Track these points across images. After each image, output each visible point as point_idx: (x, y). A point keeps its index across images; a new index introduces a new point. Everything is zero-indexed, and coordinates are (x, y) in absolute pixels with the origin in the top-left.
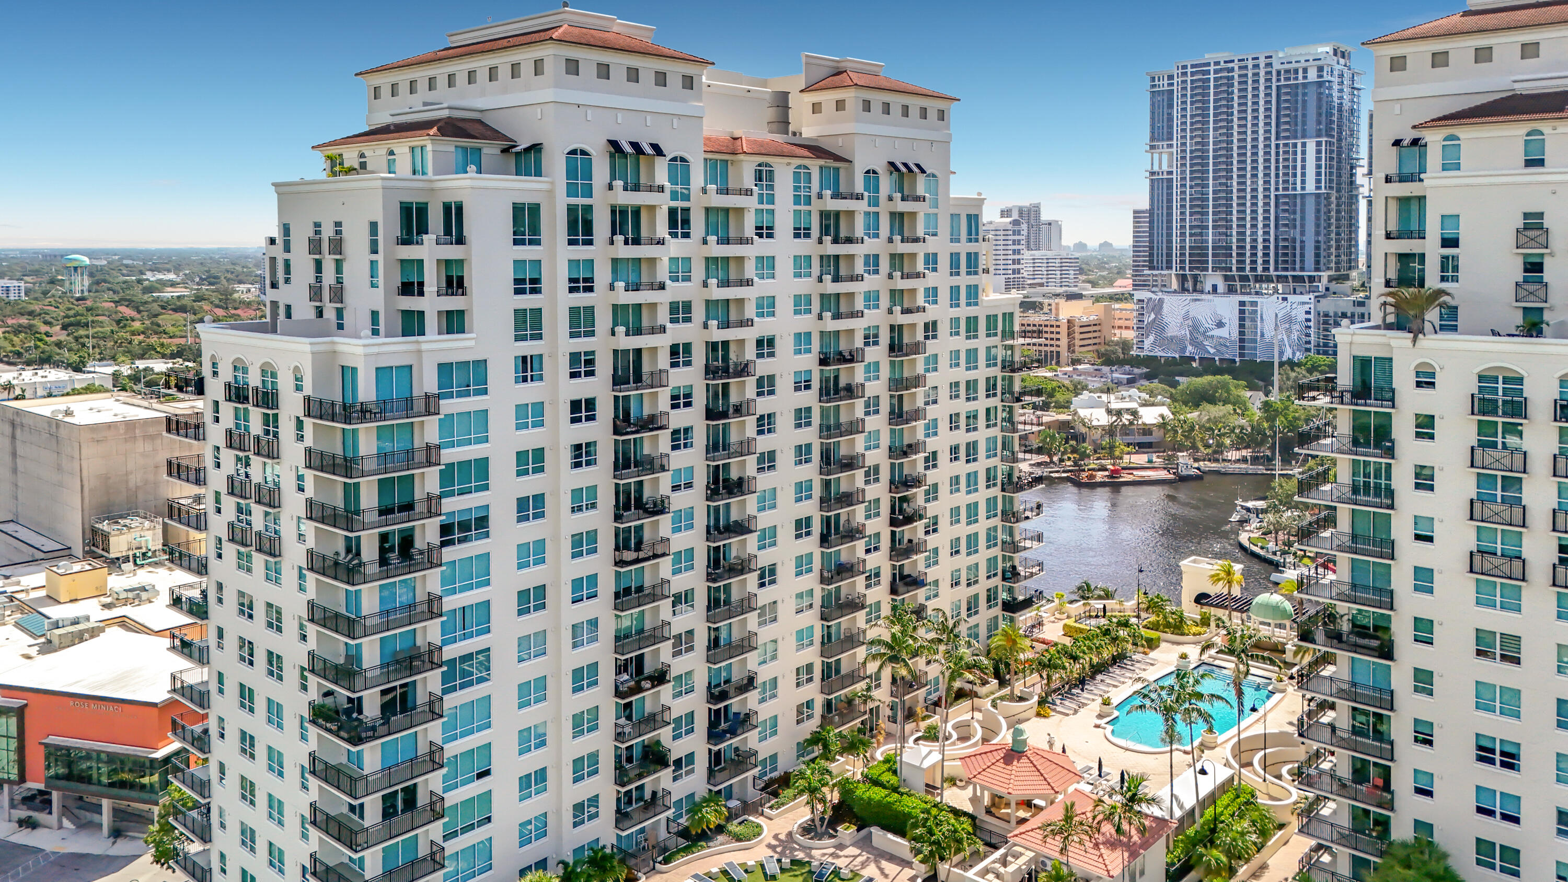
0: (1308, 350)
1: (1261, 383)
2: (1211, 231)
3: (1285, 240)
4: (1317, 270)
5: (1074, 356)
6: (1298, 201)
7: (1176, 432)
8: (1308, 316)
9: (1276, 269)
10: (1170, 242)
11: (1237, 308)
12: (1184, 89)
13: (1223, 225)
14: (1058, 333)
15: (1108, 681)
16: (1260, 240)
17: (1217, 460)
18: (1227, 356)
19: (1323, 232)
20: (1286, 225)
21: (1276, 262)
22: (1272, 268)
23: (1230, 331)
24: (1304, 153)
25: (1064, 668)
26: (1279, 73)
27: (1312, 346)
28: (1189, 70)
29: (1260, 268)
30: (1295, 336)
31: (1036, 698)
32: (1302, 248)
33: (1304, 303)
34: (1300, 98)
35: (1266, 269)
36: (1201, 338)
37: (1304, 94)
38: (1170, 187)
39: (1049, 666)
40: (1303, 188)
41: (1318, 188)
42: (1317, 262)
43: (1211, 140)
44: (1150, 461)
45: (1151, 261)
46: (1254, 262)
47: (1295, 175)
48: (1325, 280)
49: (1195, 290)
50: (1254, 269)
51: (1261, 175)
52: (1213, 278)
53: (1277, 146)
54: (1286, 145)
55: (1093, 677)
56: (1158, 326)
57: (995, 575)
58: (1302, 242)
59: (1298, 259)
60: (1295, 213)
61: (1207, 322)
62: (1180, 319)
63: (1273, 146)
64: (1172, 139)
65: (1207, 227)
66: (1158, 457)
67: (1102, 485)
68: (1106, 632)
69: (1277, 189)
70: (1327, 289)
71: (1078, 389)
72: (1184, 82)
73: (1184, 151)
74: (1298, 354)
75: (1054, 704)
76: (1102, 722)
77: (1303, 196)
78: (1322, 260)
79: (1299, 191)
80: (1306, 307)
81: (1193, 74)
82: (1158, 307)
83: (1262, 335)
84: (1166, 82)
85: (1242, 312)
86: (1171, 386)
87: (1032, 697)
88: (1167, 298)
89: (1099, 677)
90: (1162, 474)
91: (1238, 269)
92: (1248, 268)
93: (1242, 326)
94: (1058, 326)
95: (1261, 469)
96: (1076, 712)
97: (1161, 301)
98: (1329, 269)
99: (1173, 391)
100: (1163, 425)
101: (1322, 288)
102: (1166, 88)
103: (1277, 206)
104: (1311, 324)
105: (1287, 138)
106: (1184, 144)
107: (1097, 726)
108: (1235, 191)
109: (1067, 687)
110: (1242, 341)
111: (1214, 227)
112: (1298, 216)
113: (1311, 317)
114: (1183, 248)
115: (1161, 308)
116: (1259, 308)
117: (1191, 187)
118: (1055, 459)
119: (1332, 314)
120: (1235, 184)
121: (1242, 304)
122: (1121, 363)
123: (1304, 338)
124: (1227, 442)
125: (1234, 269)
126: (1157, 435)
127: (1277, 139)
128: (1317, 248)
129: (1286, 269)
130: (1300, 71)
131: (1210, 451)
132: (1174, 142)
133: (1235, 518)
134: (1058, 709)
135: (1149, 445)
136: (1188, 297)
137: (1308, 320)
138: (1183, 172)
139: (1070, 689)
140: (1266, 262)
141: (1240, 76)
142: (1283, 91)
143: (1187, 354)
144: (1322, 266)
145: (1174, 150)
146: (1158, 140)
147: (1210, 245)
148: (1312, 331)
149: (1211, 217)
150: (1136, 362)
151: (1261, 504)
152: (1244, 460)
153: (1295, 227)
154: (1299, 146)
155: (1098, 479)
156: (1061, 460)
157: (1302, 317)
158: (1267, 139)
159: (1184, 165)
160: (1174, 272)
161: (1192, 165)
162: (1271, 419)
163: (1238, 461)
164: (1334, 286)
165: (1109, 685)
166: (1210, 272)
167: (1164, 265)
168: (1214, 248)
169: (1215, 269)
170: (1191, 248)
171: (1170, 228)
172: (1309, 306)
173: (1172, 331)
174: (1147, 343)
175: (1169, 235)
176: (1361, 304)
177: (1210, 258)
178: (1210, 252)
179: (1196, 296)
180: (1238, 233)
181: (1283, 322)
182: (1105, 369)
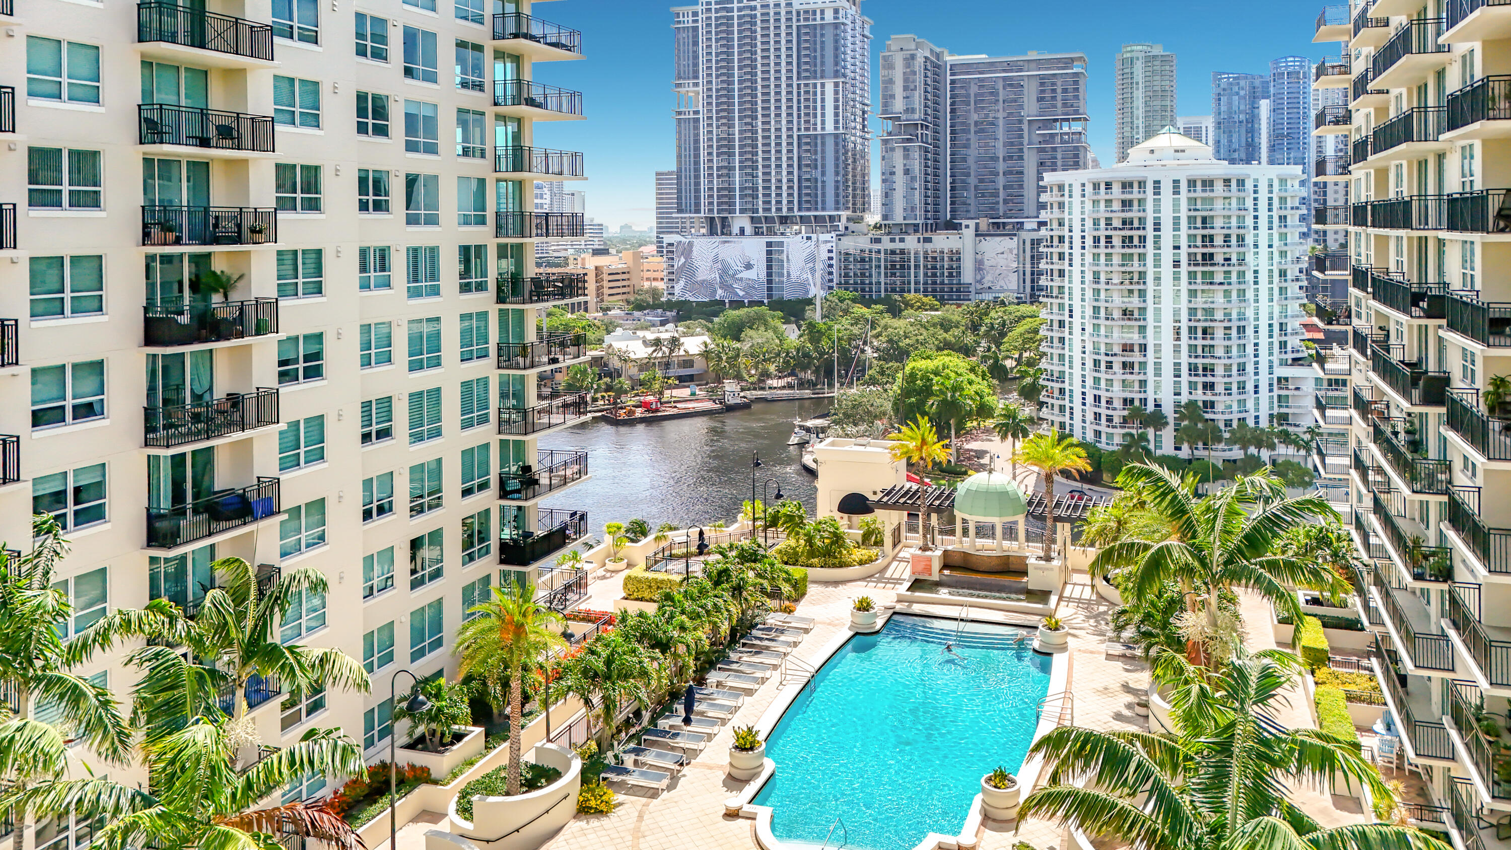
0: (831, 288)
1: (793, 319)
2: (737, 172)
3: (808, 180)
4: (837, 209)
6: (819, 141)
7: (720, 359)
8: (830, 255)
9: (800, 210)
10: (697, 184)
11: (765, 249)
12: (709, 25)
13: (749, 167)
14: (586, 282)
15: (732, 682)
16: (784, 180)
17: (763, 389)
18: (756, 298)
19: (842, 172)
20: (808, 166)
21: (800, 202)
22: (796, 209)
23: (759, 273)
24: (823, 93)
25: (644, 673)
26: (798, 13)
27: (834, 284)
28: (713, 7)
29: (785, 209)
30: (818, 275)
31: (577, 765)
32: (823, 187)
33: (826, 242)
34: (818, 39)
35: (790, 209)
36: (730, 282)
37: (822, 35)
38: (697, 128)
39: (608, 677)
40: (823, 129)
41: (836, 128)
42: (837, 202)
43: (736, 79)
44: (693, 394)
45: (679, 204)
46: (779, 202)
47: (815, 116)
48: (844, 220)
49: (723, 234)
50: (779, 210)
51: (784, 115)
52: (741, 221)
53: (799, 86)
54: (806, 85)
55: (701, 681)
56: (689, 270)
57: (483, 486)
58: (823, 182)
59: (819, 199)
60: (816, 153)
61: (736, 265)
62: (710, 264)
63: (795, 86)
64: (697, 77)
65: (733, 168)
66: (701, 390)
68: (720, 577)
69: (799, 129)
70: (846, 228)
71: (609, 328)
72: (709, 18)
73: (710, 90)
74: (822, 291)
75: (620, 769)
76: (740, 799)
77: (823, 136)
78: (842, 200)
79: (819, 131)
80: (829, 246)
81: (717, 11)
82: (687, 250)
83: (789, 275)
84: (691, 19)
85: (769, 253)
86: (707, 322)
87: (568, 767)
88: (696, 241)
89: (713, 677)
90: (708, 405)
91: (765, 210)
92: (773, 209)
93: (769, 267)
94: (585, 274)
95: (807, 393)
96: (674, 780)
97: (691, 244)
98: (848, 208)
99: (710, 325)
100: (706, 354)
101: (842, 228)
102: (691, 24)
103: (799, 146)
104: (834, 262)
105: (807, 78)
106: (709, 82)
107: (732, 815)
108: (760, 131)
109: (646, 716)
110: (770, 282)
111: (741, 168)
112: (819, 156)
113: (833, 255)
114: (710, 189)
115: (691, 251)
116: (785, 249)
117: (718, 127)
119: (851, 252)
120: (760, 124)
121: (769, 244)
122: (654, 307)
123: (827, 278)
124: (772, 368)
125: (760, 210)
126: (700, 365)
127: (798, 79)
128: (837, 188)
129: (809, 209)
130: (818, 12)
131: (754, 379)
132: (700, 81)
133: (794, 440)
134: (631, 780)
135: (691, 378)
136: (717, 239)
137: (830, 258)
138: (710, 111)
139: (653, 720)
140: (790, 202)
141: (762, 14)
142: (803, 31)
143: (718, 298)
144: (841, 206)
145: (700, 89)
146: (684, 79)
147: (737, 186)
148: (834, 269)
149: (737, 158)
150: (669, 306)
151: (819, 422)
152: (790, 386)
153: (816, 168)
154: (819, 86)
155: (638, 415)
157: (825, 255)
158: (789, 78)
159: (709, 104)
160: (702, 214)
161: (717, 105)
163: (784, 388)
164: (852, 226)
165: (737, 692)
166: (737, 214)
167: (693, 208)
168: (741, 189)
169: (742, 211)
170: (719, 190)
171: (697, 170)
172: (830, 245)
173: (702, 275)
174: (677, 290)
175: (697, 177)
176: (878, 241)
177: (738, 200)
178: (737, 193)
179: (724, 238)
180: (764, 174)
181: (807, 261)
182: (637, 314)
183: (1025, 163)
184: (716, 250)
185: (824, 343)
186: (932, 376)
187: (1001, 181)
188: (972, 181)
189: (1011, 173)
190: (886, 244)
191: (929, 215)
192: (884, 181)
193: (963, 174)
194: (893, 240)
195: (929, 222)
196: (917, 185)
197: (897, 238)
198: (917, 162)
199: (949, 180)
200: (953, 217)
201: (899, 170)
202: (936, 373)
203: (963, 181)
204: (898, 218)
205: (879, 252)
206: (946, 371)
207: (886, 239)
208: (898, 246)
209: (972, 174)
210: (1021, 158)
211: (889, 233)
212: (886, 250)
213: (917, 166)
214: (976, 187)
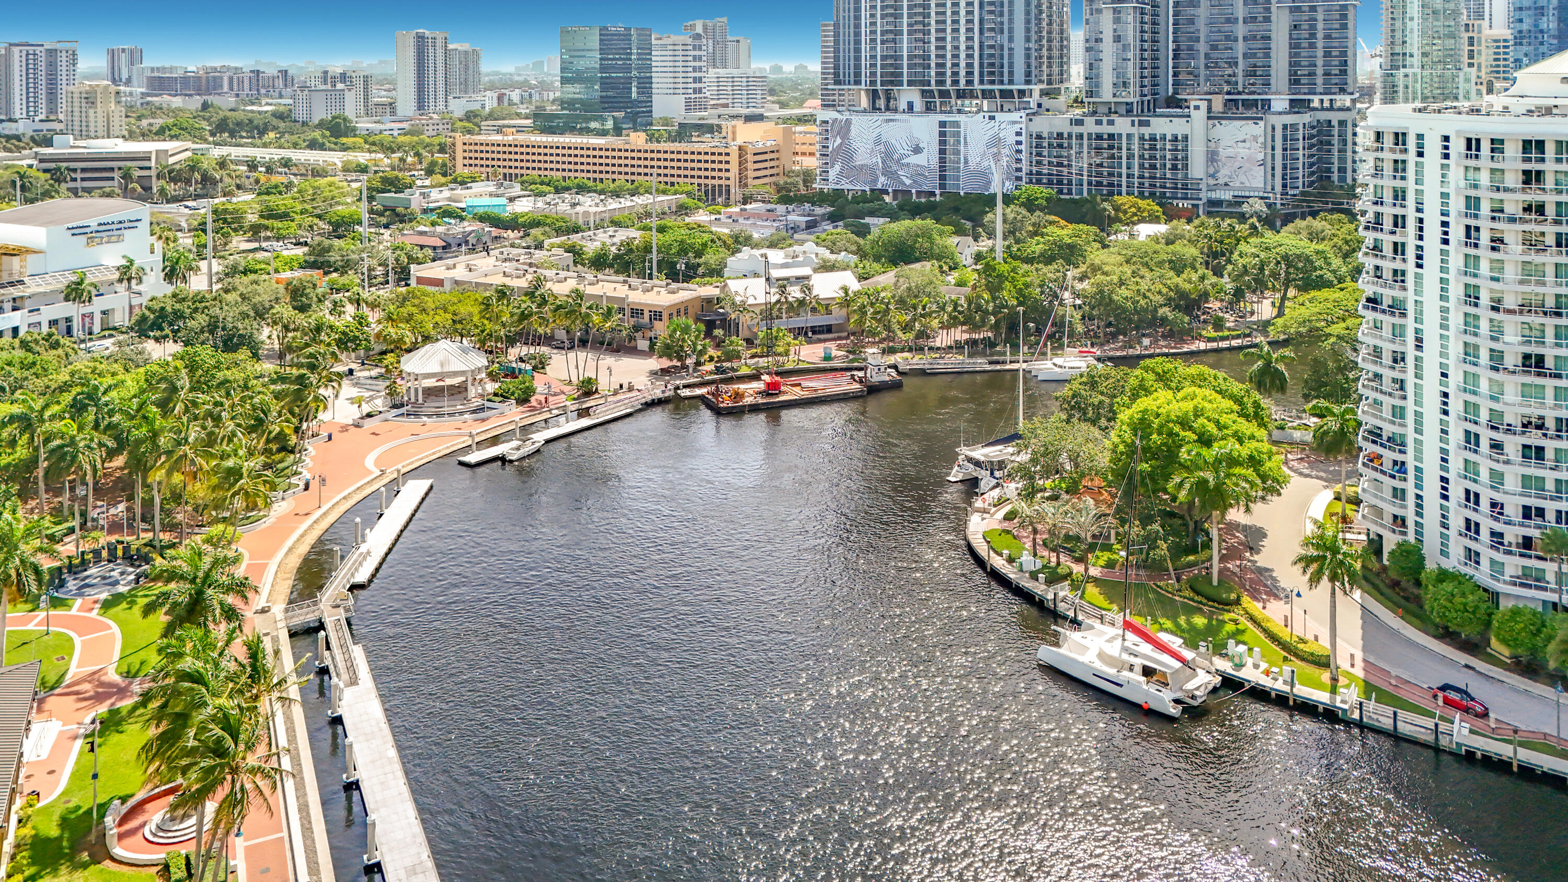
0: (1019, 179)
1: (968, 225)
2: (905, 37)
3: (991, 47)
4: (1028, 82)
5: (747, 191)
7: (864, 312)
8: (1019, 138)
9: (982, 82)
10: (858, 50)
11: (937, 129)
13: (920, 30)
14: (727, 162)
16: (963, 47)
17: (920, 350)
18: (925, 188)
19: (1034, 37)
20: (991, 29)
21: (981, 74)
22: (976, 81)
23: (928, 158)
27: (1023, 174)
29: (963, 82)
30: (1003, 163)
32: (1011, 56)
33: (1014, 123)
35: (969, 82)
36: (895, 168)
42: (1028, 74)
44: (828, 358)
45: (836, 74)
46: (955, 73)
48: (1036, 94)
49: (888, 109)
50: (955, 82)
52: (908, 95)
56: (845, 152)
58: (1011, 49)
59: (1006, 70)
60: (1002, 15)
61: (902, 147)
62: (870, 145)
65: (901, 33)
66: (839, 347)
67: (754, 409)
70: (1040, 105)
71: (739, 242)
74: (1007, 183)
78: (1033, 71)
80: (1017, 128)
82: (844, 129)
83: (966, 162)
85: (942, 134)
86: (858, 234)
88: (855, 119)
90: (844, 385)
91: (938, 83)
92: (949, 82)
93: (942, 152)
94: (727, 154)
95: (981, 363)
97: (848, 122)
98: (1041, 81)
99: (861, 241)
100: (846, 302)
101: (1033, 105)
104: (1023, 147)
110: (942, 168)
111: (910, 33)
112: (1005, 19)
113: (1022, 138)
114: (873, 57)
115: (849, 130)
116: (962, 130)
118: (689, 362)
119: (1045, 135)
121: (942, 124)
122: (800, 200)
123: (1014, 166)
124: (935, 323)
125: (933, 82)
126: (837, 316)
128: (1028, 56)
129: (992, 82)
131: (911, 336)
133: (955, 475)
135: (829, 329)
136: (879, 117)
137: (1019, 143)
140: (970, 73)
143: (879, 186)
144: (1033, 78)
147: (905, 54)
148: (1024, 156)
149: (905, 20)
150: (820, 198)
152: (958, 347)
153: (1002, 32)
155: (748, 400)
156: (698, 364)
157: (1012, 139)
160: (863, 86)
162: (994, 289)
164: (1046, 102)
166: (905, 87)
167: (852, 79)
168: (910, 57)
169: (910, 83)
170: (884, 58)
171: (857, 34)
172: (1019, 126)
173: (862, 158)
174: (833, 173)
175: (858, 42)
176: (1080, 122)
177: (905, 71)
178: (905, 62)
179: (889, 115)
180: (937, 39)
181: (989, 145)
182: (781, 209)
183: (1273, 27)
184: (878, 130)
185: (1008, 295)
186: (1177, 429)
187: (1240, 48)
188: (1202, 47)
189: (1254, 38)
190: (1090, 127)
191: (1146, 90)
192: (1088, 50)
193: (1190, 39)
194: (1099, 123)
195: (1146, 99)
196: (1130, 55)
197: (1105, 119)
198: (1131, 27)
199: (1171, 46)
200: (1176, 92)
201: (1108, 36)
202: (1184, 423)
203: (1190, 48)
204: (1107, 94)
205: (1080, 137)
206: (1202, 420)
207: (1090, 121)
208: (1105, 129)
209: (1202, 39)
210: (1267, 20)
211: (1094, 113)
212: (1090, 135)
213: (1130, 33)
214: (1207, 56)
